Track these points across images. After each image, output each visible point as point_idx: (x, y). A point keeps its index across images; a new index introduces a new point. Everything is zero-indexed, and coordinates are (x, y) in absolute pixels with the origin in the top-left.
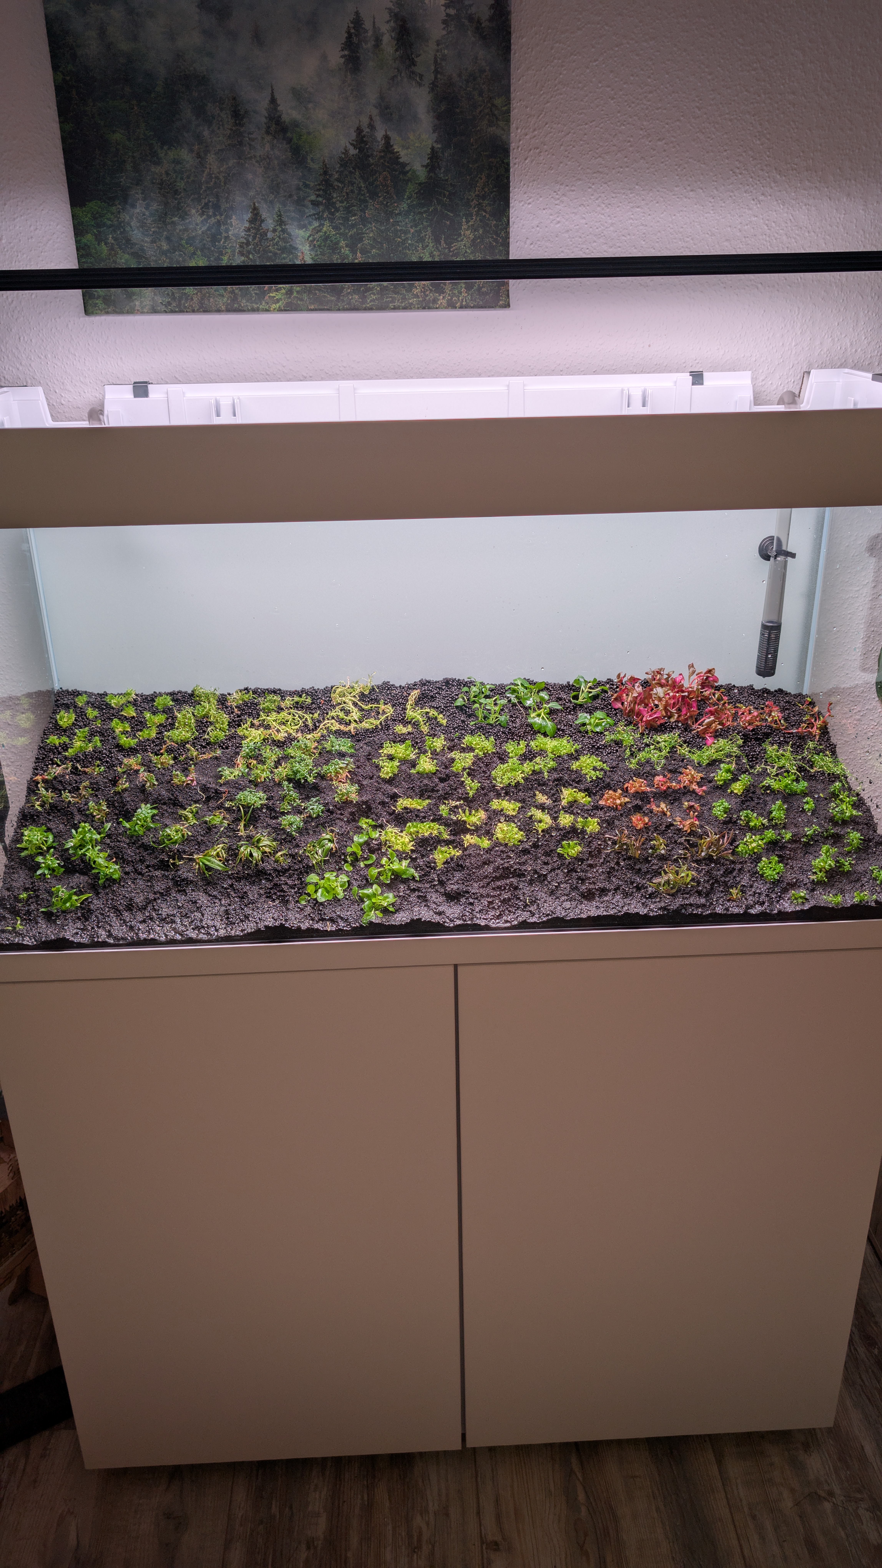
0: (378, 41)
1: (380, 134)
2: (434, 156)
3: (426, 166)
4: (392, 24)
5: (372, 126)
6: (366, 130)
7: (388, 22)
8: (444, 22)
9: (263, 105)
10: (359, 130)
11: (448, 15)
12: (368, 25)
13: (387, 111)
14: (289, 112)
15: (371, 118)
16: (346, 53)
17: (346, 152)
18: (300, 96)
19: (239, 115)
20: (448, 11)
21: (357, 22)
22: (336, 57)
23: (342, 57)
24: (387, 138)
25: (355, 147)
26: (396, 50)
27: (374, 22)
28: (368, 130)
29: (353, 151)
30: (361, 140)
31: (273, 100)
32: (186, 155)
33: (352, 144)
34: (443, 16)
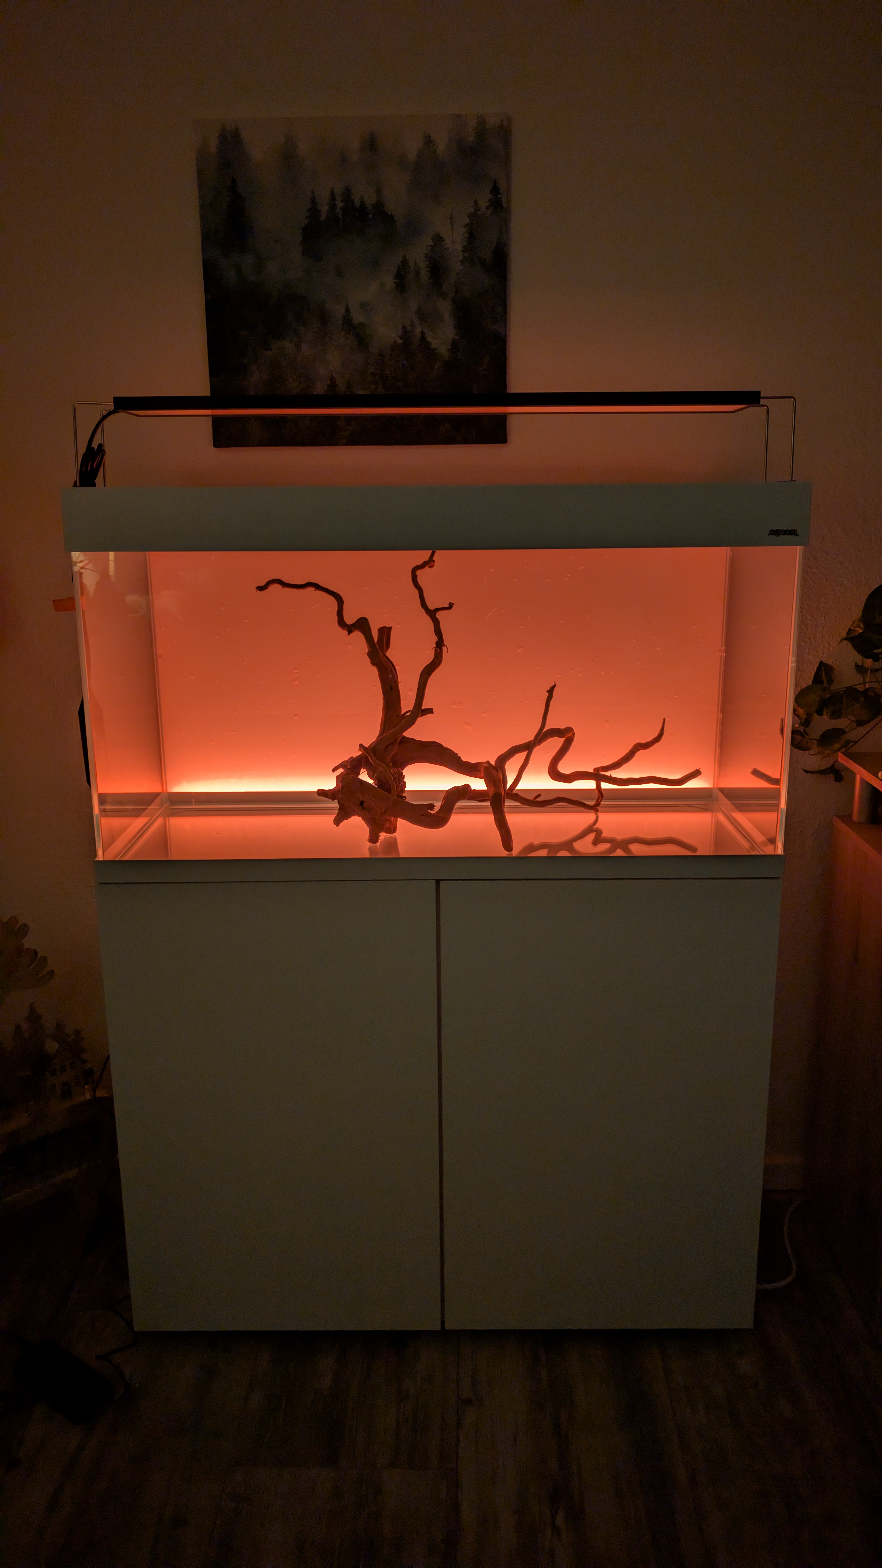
0: (418, 273)
1: (418, 330)
2: (454, 344)
3: (449, 350)
4: (427, 263)
5: (412, 325)
6: (409, 328)
7: (424, 261)
8: (462, 261)
9: (340, 311)
10: (404, 328)
11: (464, 257)
12: (411, 264)
13: (422, 316)
14: (358, 317)
15: (412, 321)
16: (397, 281)
17: (395, 342)
18: (364, 306)
19: (324, 318)
20: (464, 254)
21: (404, 262)
22: (390, 282)
23: (395, 283)
24: (423, 333)
25: (401, 339)
26: (430, 279)
27: (415, 262)
28: (410, 328)
29: (400, 341)
30: (406, 334)
31: (347, 310)
32: (288, 345)
33: (399, 337)
34: (461, 257)
